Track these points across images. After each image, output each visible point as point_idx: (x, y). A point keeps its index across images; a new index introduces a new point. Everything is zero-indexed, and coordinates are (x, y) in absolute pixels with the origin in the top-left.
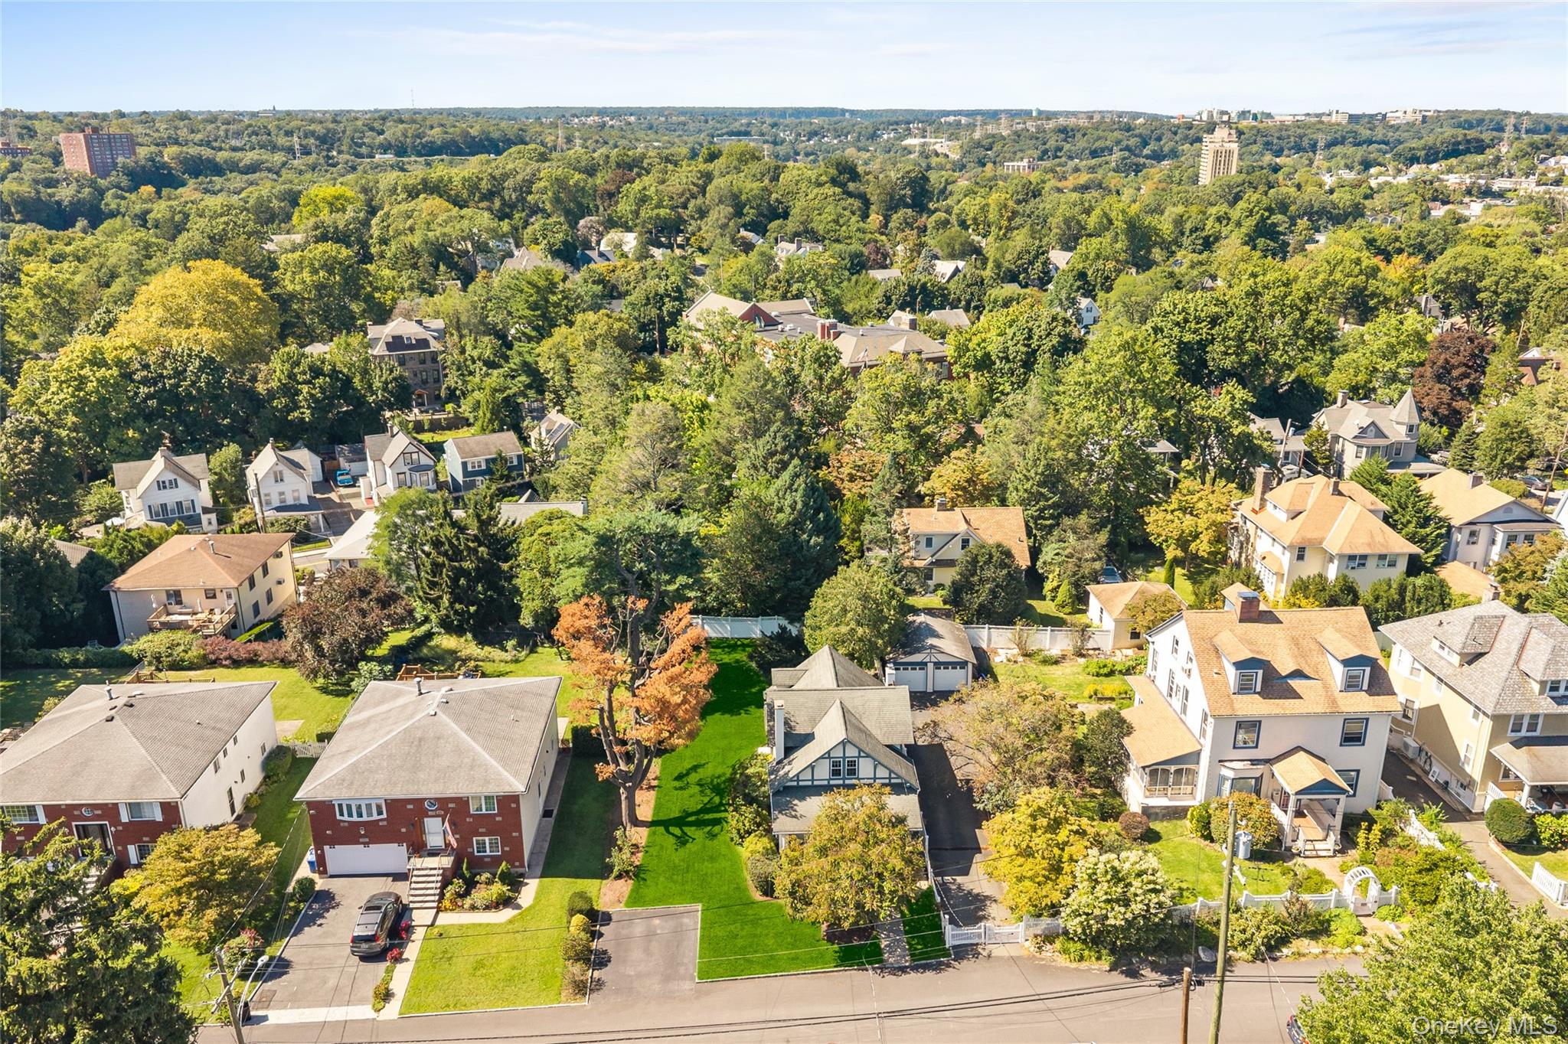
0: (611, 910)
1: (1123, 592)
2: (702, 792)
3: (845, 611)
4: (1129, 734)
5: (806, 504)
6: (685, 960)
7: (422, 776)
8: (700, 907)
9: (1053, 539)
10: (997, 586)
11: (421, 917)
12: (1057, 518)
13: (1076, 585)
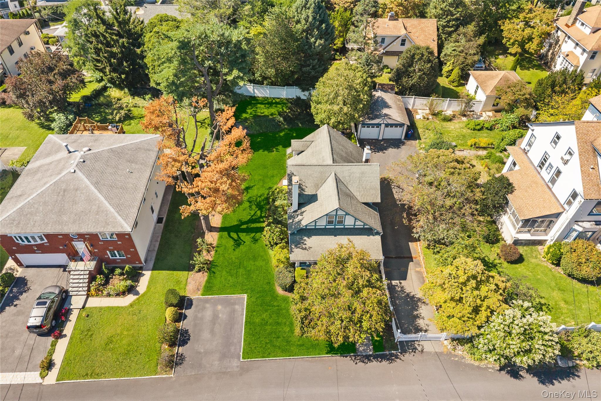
0: (192, 297)
1: (493, 78)
2: (250, 207)
3: (337, 95)
4: (512, 192)
5: (314, 18)
6: (235, 341)
7: (65, 218)
8: (245, 296)
9: (452, 40)
10: (424, 74)
11: (76, 302)
12: (457, 27)
13: (462, 70)
